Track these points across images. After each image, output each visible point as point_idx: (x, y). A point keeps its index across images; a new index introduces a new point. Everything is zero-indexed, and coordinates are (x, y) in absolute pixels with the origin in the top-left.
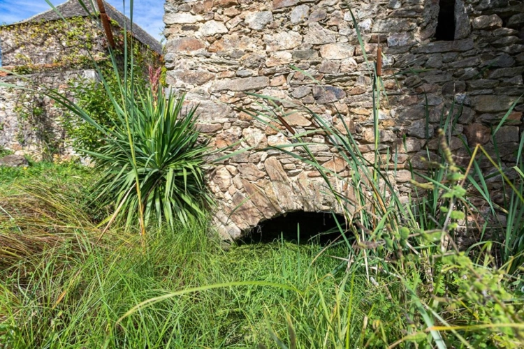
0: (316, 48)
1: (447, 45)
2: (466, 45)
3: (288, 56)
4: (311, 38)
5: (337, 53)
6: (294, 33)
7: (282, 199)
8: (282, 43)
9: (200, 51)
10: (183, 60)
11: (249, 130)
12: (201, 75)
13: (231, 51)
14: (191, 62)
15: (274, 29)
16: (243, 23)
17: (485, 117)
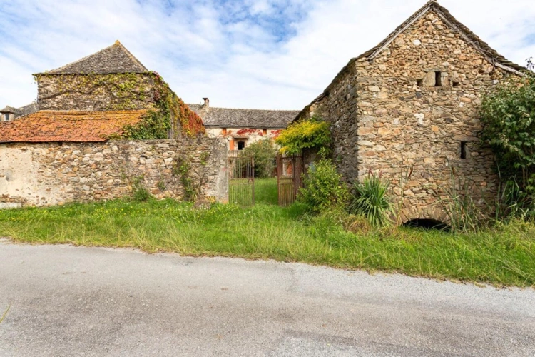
0: (423, 159)
1: (464, 160)
2: (470, 161)
3: (412, 161)
4: (420, 155)
5: (430, 161)
6: (414, 153)
7: (411, 215)
8: (409, 156)
9: (374, 156)
10: (367, 160)
11: (396, 188)
12: (375, 166)
13: (388, 157)
14: (370, 161)
15: (406, 150)
16: (393, 147)
17: (477, 184)
